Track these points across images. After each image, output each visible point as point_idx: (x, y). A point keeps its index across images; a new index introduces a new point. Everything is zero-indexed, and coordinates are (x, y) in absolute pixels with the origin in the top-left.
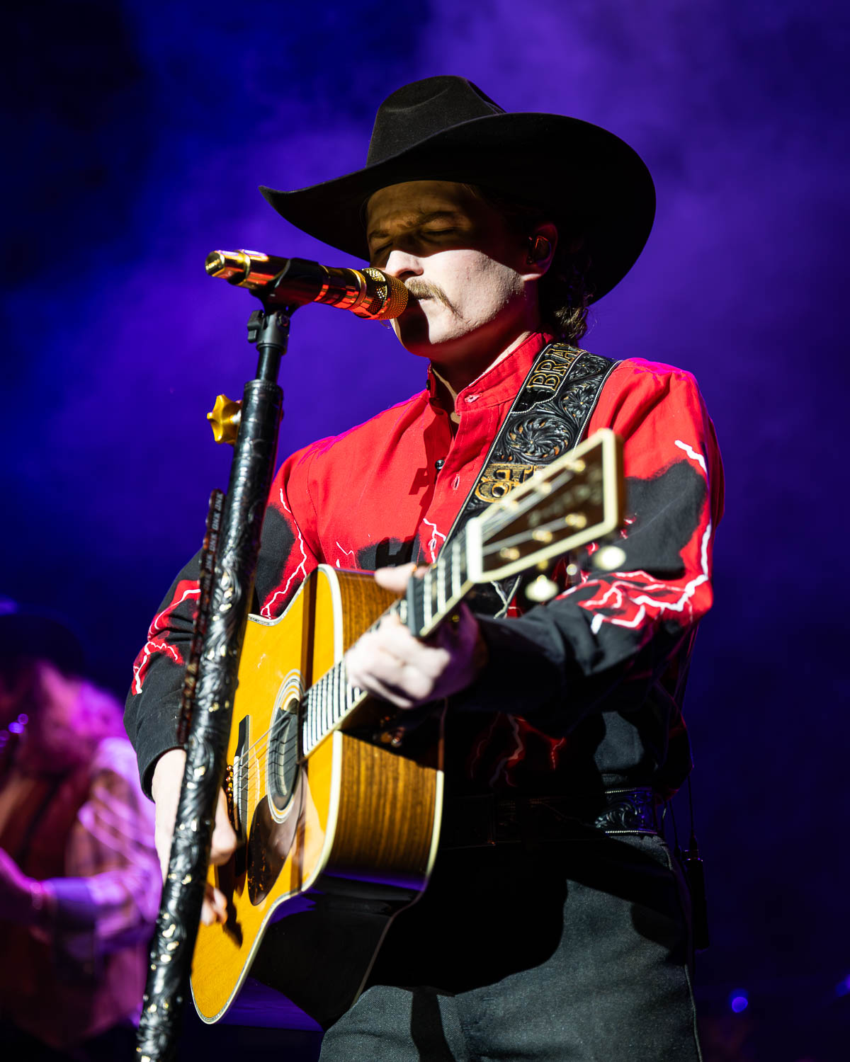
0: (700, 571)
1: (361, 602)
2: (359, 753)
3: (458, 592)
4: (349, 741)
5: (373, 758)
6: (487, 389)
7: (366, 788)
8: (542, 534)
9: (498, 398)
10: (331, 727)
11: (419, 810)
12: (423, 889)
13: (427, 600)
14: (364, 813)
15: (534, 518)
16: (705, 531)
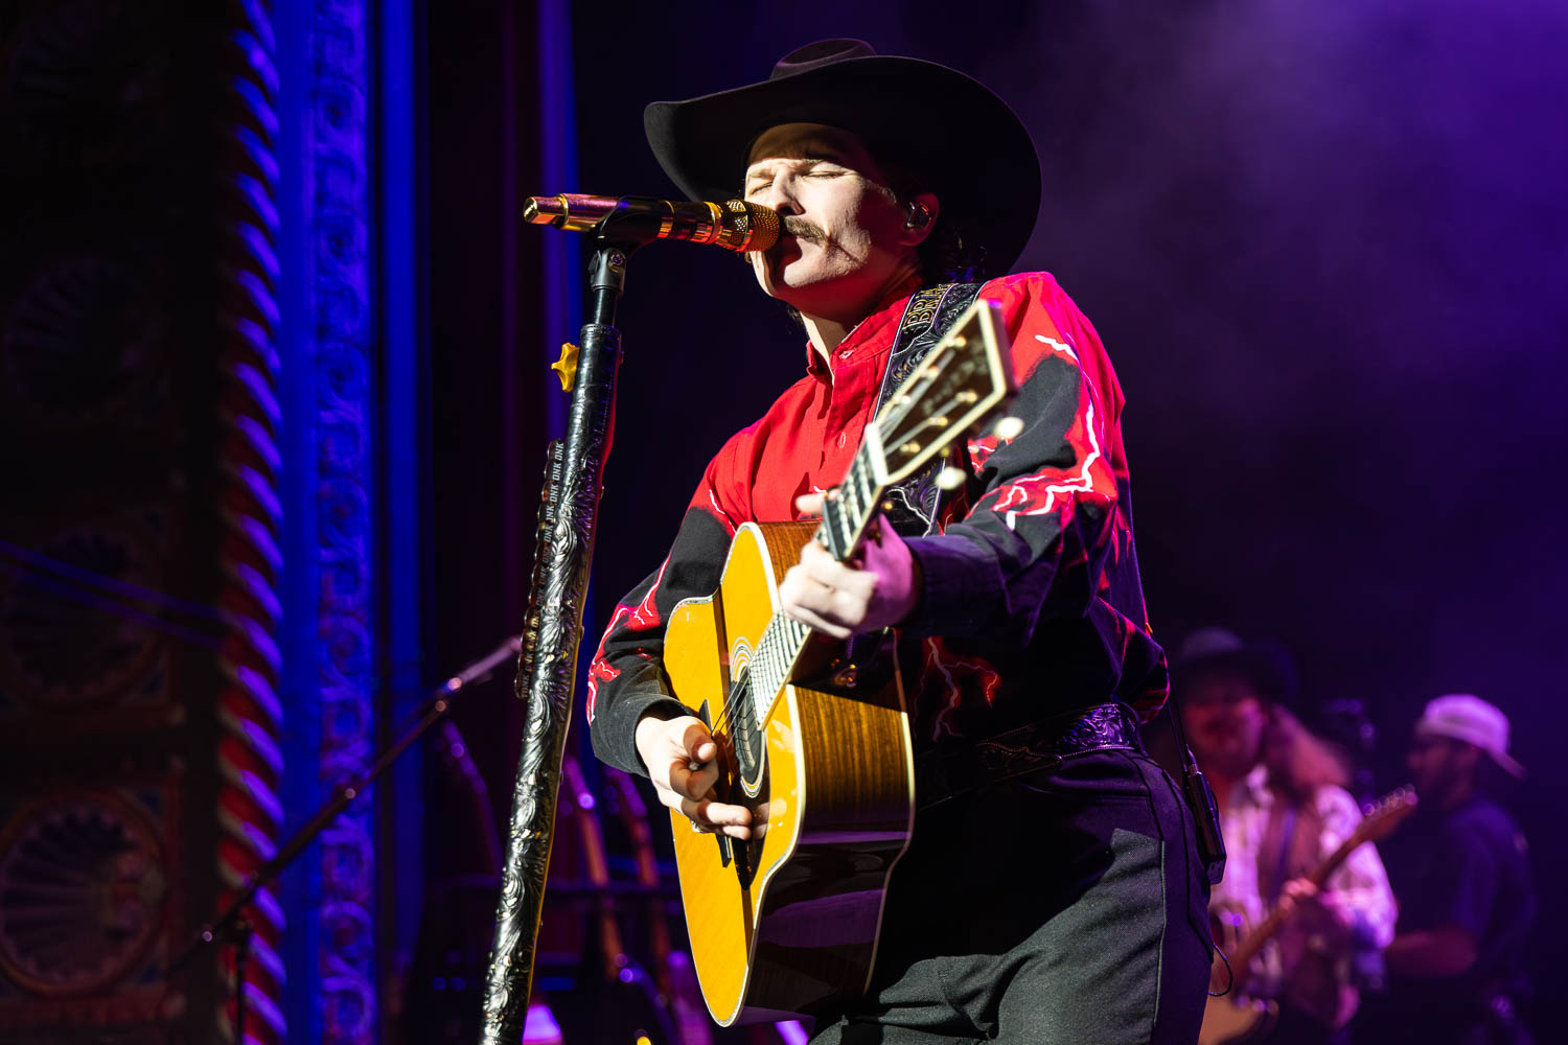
0: (1091, 450)
1: (790, 550)
2: (815, 702)
3: (870, 502)
4: (803, 692)
5: (831, 705)
6: (862, 343)
7: (829, 736)
8: (938, 420)
9: (873, 349)
10: (782, 680)
11: (888, 749)
12: (909, 835)
13: (844, 518)
14: (832, 762)
15: (928, 406)
16: (1087, 410)
